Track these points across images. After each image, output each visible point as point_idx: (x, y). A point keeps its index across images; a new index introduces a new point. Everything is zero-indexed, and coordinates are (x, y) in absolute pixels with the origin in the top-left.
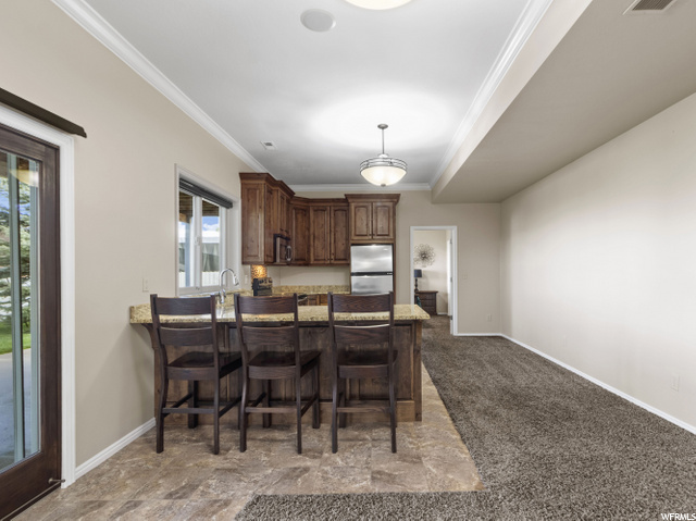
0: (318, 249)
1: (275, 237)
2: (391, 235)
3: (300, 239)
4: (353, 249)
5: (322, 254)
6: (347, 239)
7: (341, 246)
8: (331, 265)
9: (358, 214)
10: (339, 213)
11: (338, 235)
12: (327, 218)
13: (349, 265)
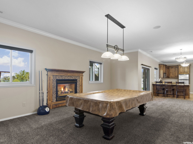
0: (171, 75)
1: (164, 73)
2: (189, 72)
3: (168, 73)
4: (179, 75)
5: (172, 76)
6: (178, 73)
7: (176, 74)
8: (174, 78)
9: (181, 69)
10: (176, 68)
11: (176, 72)
12: (174, 69)
13: (178, 78)
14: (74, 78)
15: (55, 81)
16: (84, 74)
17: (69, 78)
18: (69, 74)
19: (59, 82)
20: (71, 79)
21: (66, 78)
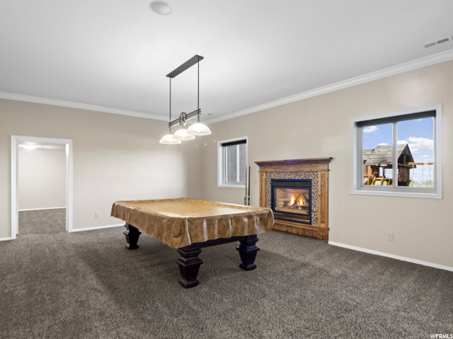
14: (303, 176)
15: (269, 181)
16: (331, 165)
17: (292, 177)
18: (292, 168)
19: (277, 184)
20: (297, 178)
21: (287, 177)
